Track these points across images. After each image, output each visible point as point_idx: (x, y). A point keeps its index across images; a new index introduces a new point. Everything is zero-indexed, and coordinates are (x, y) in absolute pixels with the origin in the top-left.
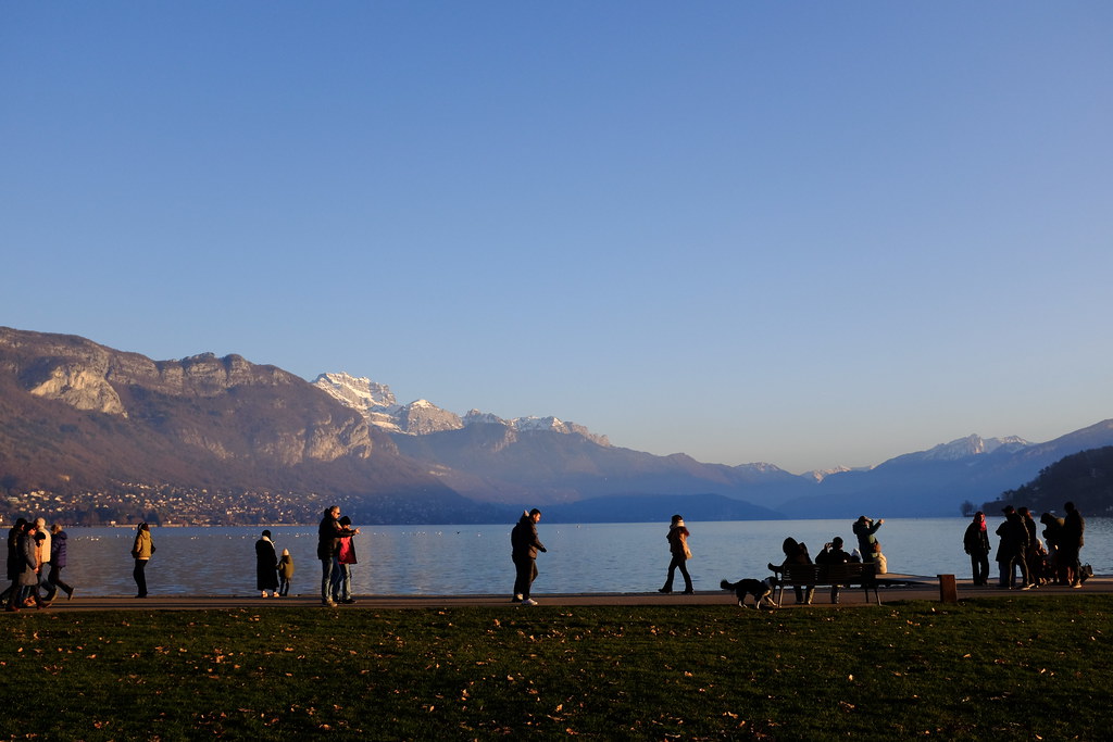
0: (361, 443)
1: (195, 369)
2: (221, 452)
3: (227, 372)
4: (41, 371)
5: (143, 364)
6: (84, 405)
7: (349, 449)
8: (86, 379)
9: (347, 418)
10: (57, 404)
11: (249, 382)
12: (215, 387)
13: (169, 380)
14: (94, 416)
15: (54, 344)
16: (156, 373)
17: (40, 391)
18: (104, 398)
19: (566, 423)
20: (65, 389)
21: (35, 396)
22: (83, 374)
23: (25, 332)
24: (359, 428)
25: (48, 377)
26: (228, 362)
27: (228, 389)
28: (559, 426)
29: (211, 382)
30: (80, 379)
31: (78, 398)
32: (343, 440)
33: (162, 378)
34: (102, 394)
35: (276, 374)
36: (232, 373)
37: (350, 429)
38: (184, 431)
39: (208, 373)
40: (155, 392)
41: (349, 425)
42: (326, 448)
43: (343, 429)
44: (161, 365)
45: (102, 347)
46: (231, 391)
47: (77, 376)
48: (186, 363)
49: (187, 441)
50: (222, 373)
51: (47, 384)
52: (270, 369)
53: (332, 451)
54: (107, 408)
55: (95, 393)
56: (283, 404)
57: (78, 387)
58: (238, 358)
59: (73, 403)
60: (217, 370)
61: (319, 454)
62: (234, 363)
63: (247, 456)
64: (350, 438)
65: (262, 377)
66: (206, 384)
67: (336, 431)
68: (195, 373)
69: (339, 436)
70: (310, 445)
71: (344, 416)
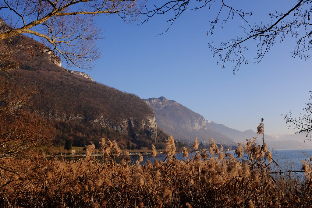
0: (205, 124)
1: (153, 101)
3: (162, 102)
7: (202, 127)
11: (169, 105)
12: (160, 107)
19: (211, 122)
24: (203, 120)
26: (161, 99)
27: (164, 107)
28: (209, 122)
29: (158, 105)
32: (200, 124)
35: (175, 103)
36: (164, 102)
39: (157, 102)
41: (200, 119)
42: (197, 127)
43: (199, 120)
46: (165, 108)
48: (150, 100)
50: (161, 102)
52: (173, 101)
53: (198, 127)
56: (181, 112)
58: (164, 98)
60: (159, 101)
61: (196, 128)
62: (163, 99)
63: (179, 129)
64: (201, 123)
65: (172, 104)
66: (157, 106)
67: (198, 121)
68: (153, 102)
69: (199, 122)
70: (193, 125)
71: (198, 116)
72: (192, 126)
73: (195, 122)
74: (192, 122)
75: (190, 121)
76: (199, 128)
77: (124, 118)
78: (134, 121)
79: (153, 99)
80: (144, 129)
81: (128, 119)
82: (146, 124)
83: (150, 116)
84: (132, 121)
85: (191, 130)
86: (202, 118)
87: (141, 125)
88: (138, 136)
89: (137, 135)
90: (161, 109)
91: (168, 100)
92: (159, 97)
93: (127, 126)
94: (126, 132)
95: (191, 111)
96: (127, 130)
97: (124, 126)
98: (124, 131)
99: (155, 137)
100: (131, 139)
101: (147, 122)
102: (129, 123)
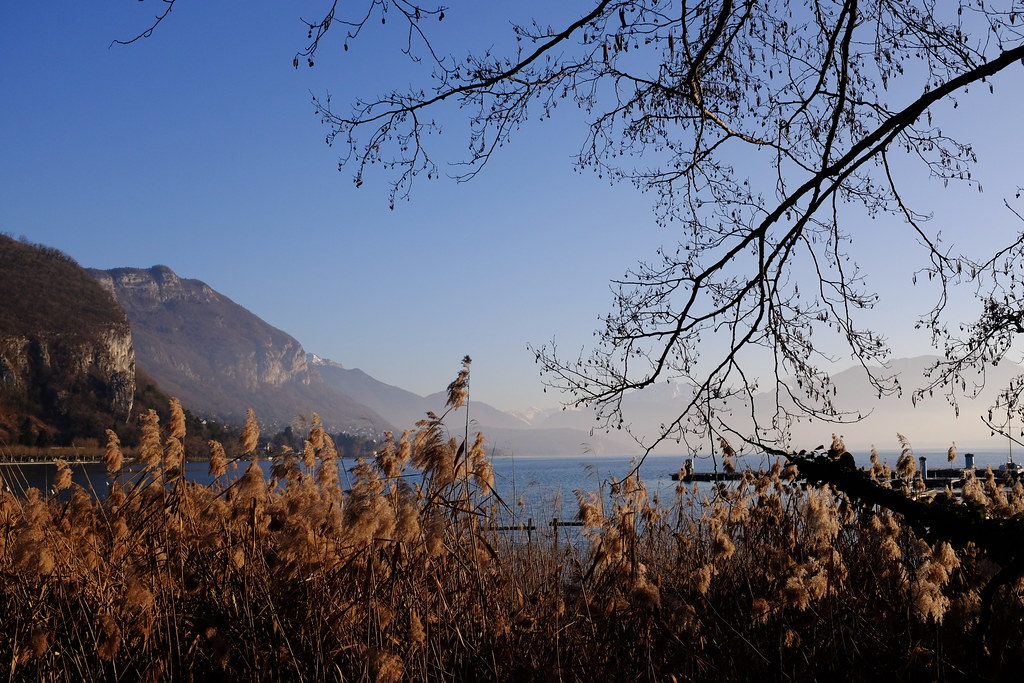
0: (302, 368)
1: (125, 279)
3: (159, 284)
7: (292, 375)
9: (286, 343)
11: (183, 297)
12: (151, 301)
19: (324, 360)
24: (299, 352)
26: (157, 273)
27: (163, 303)
28: (318, 362)
29: (145, 295)
32: (287, 365)
35: (205, 290)
36: (165, 286)
37: (291, 353)
39: (139, 284)
41: (289, 349)
42: (275, 374)
43: (284, 352)
46: (170, 305)
48: (115, 274)
50: (154, 286)
52: (199, 285)
53: (280, 376)
56: (223, 322)
58: (168, 270)
60: (149, 282)
61: (271, 379)
62: (164, 275)
63: (213, 379)
64: (292, 363)
65: (193, 293)
66: (141, 297)
67: (279, 355)
68: (127, 284)
69: (282, 361)
70: (262, 369)
71: (281, 339)
72: (259, 372)
73: (272, 360)
74: (260, 357)
75: (254, 353)
76: (284, 378)
77: (14, 335)
78: (54, 347)
79: (128, 271)
80: (90, 375)
81: (30, 338)
82: (96, 357)
83: (112, 331)
84: (44, 346)
85: (255, 384)
86: (296, 345)
87: (79, 359)
88: (63, 400)
89: (62, 394)
90: (155, 307)
91: (181, 280)
92: (150, 266)
93: (23, 361)
94: (17, 381)
95: (259, 320)
96: (24, 374)
97: (14, 361)
98: (12, 380)
99: (128, 403)
100: (39, 407)
101: (100, 350)
102: (33, 350)
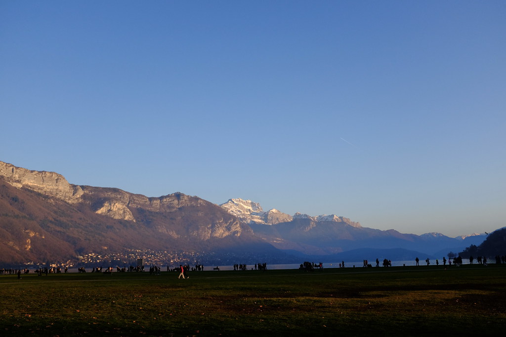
0: (236, 230)
1: (165, 200)
2: (174, 235)
3: (178, 201)
4: (99, 204)
5: (143, 199)
6: (117, 217)
7: (231, 233)
8: (118, 206)
9: (230, 219)
10: (106, 217)
11: (188, 205)
12: (173, 207)
13: (154, 205)
14: (122, 222)
15: (107, 192)
16: (148, 203)
17: (99, 212)
18: (125, 214)
20: (109, 210)
21: (97, 214)
22: (116, 204)
23: (95, 187)
24: (235, 223)
25: (102, 206)
26: (179, 196)
28: (336, 219)
29: (172, 205)
30: (115, 206)
31: (114, 214)
32: (228, 229)
33: (151, 205)
34: (124, 212)
35: (199, 201)
36: (181, 201)
37: (231, 224)
38: (159, 227)
39: (170, 201)
40: (148, 210)
41: (231, 222)
42: (221, 232)
43: (228, 224)
44: (151, 199)
45: (127, 192)
46: (179, 209)
47: (114, 205)
48: (161, 198)
49: (160, 231)
50: (176, 202)
51: (102, 209)
52: (196, 199)
53: (223, 233)
54: (126, 218)
55: (122, 212)
56: (202, 214)
57: (114, 210)
58: (183, 195)
59: (112, 216)
60: (174, 200)
61: (217, 235)
62: (181, 197)
63: (186, 236)
64: (231, 228)
65: (193, 203)
66: (170, 206)
67: (225, 225)
68: (165, 202)
69: (226, 227)
70: (214, 231)
71: (227, 218)
72: (212, 233)
73: (218, 227)
74: (213, 227)
75: (210, 225)
76: (227, 234)
79: (166, 197)
85: (208, 237)
86: (235, 220)
90: (174, 210)
91: (188, 198)
